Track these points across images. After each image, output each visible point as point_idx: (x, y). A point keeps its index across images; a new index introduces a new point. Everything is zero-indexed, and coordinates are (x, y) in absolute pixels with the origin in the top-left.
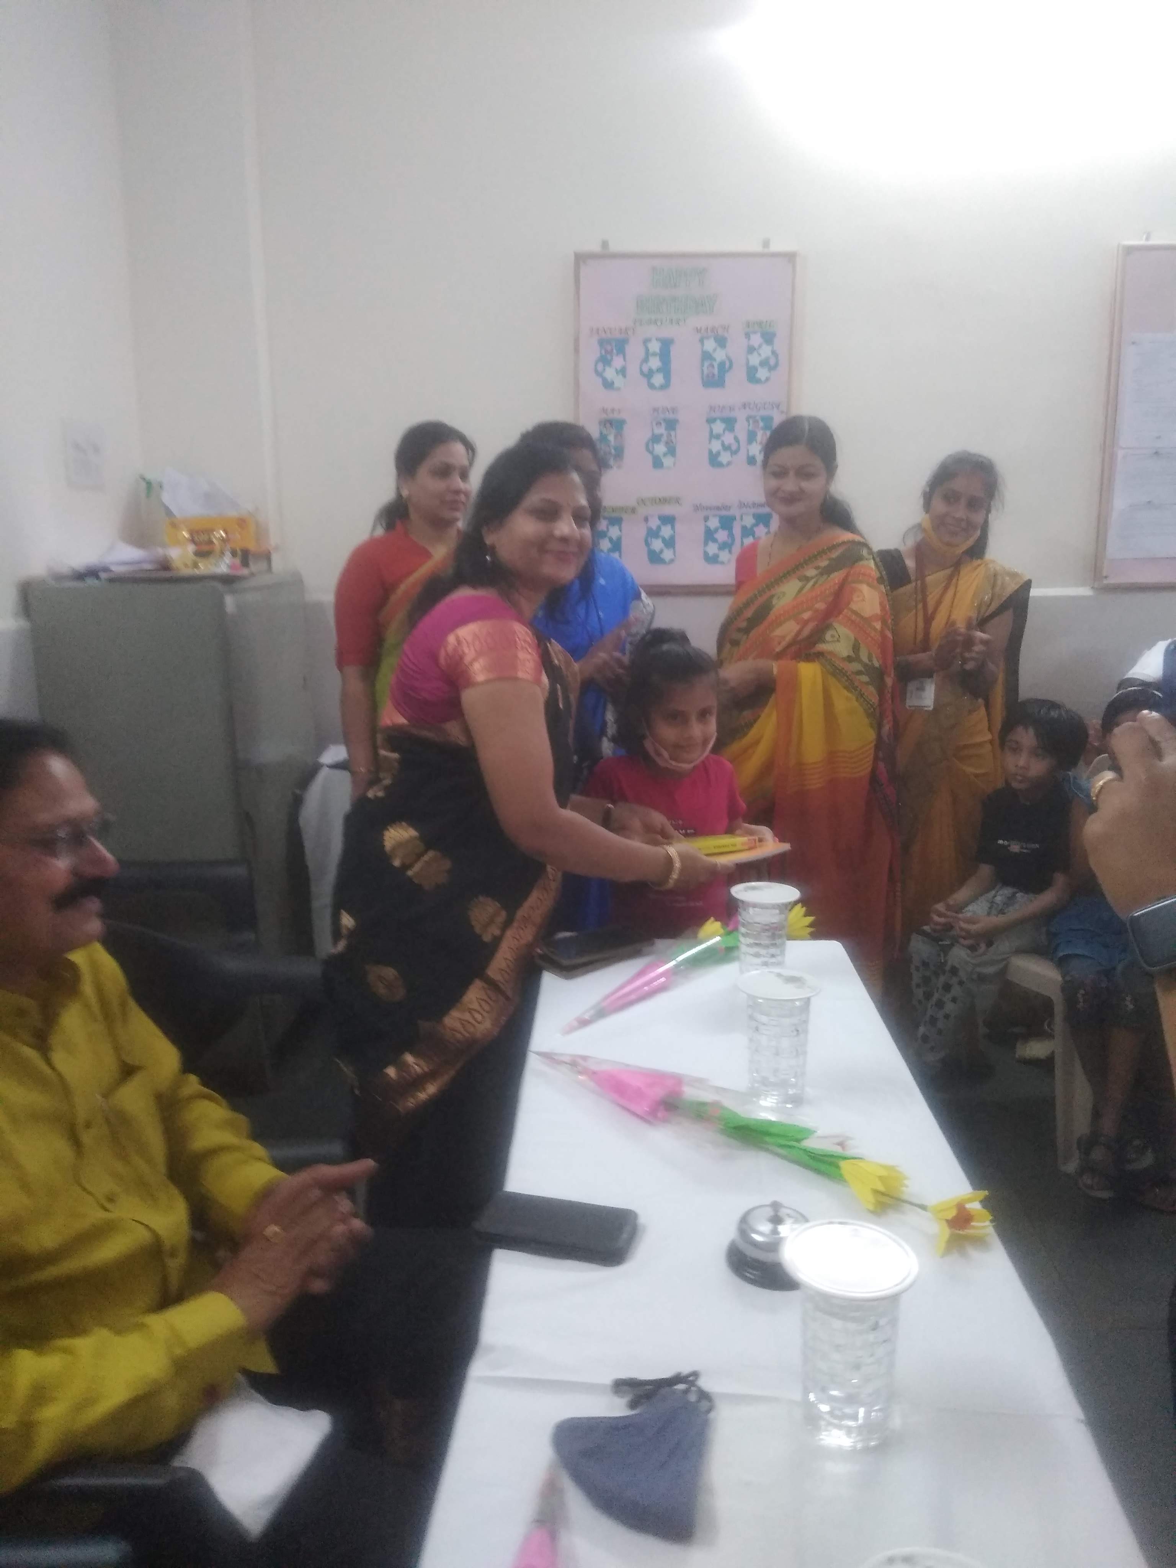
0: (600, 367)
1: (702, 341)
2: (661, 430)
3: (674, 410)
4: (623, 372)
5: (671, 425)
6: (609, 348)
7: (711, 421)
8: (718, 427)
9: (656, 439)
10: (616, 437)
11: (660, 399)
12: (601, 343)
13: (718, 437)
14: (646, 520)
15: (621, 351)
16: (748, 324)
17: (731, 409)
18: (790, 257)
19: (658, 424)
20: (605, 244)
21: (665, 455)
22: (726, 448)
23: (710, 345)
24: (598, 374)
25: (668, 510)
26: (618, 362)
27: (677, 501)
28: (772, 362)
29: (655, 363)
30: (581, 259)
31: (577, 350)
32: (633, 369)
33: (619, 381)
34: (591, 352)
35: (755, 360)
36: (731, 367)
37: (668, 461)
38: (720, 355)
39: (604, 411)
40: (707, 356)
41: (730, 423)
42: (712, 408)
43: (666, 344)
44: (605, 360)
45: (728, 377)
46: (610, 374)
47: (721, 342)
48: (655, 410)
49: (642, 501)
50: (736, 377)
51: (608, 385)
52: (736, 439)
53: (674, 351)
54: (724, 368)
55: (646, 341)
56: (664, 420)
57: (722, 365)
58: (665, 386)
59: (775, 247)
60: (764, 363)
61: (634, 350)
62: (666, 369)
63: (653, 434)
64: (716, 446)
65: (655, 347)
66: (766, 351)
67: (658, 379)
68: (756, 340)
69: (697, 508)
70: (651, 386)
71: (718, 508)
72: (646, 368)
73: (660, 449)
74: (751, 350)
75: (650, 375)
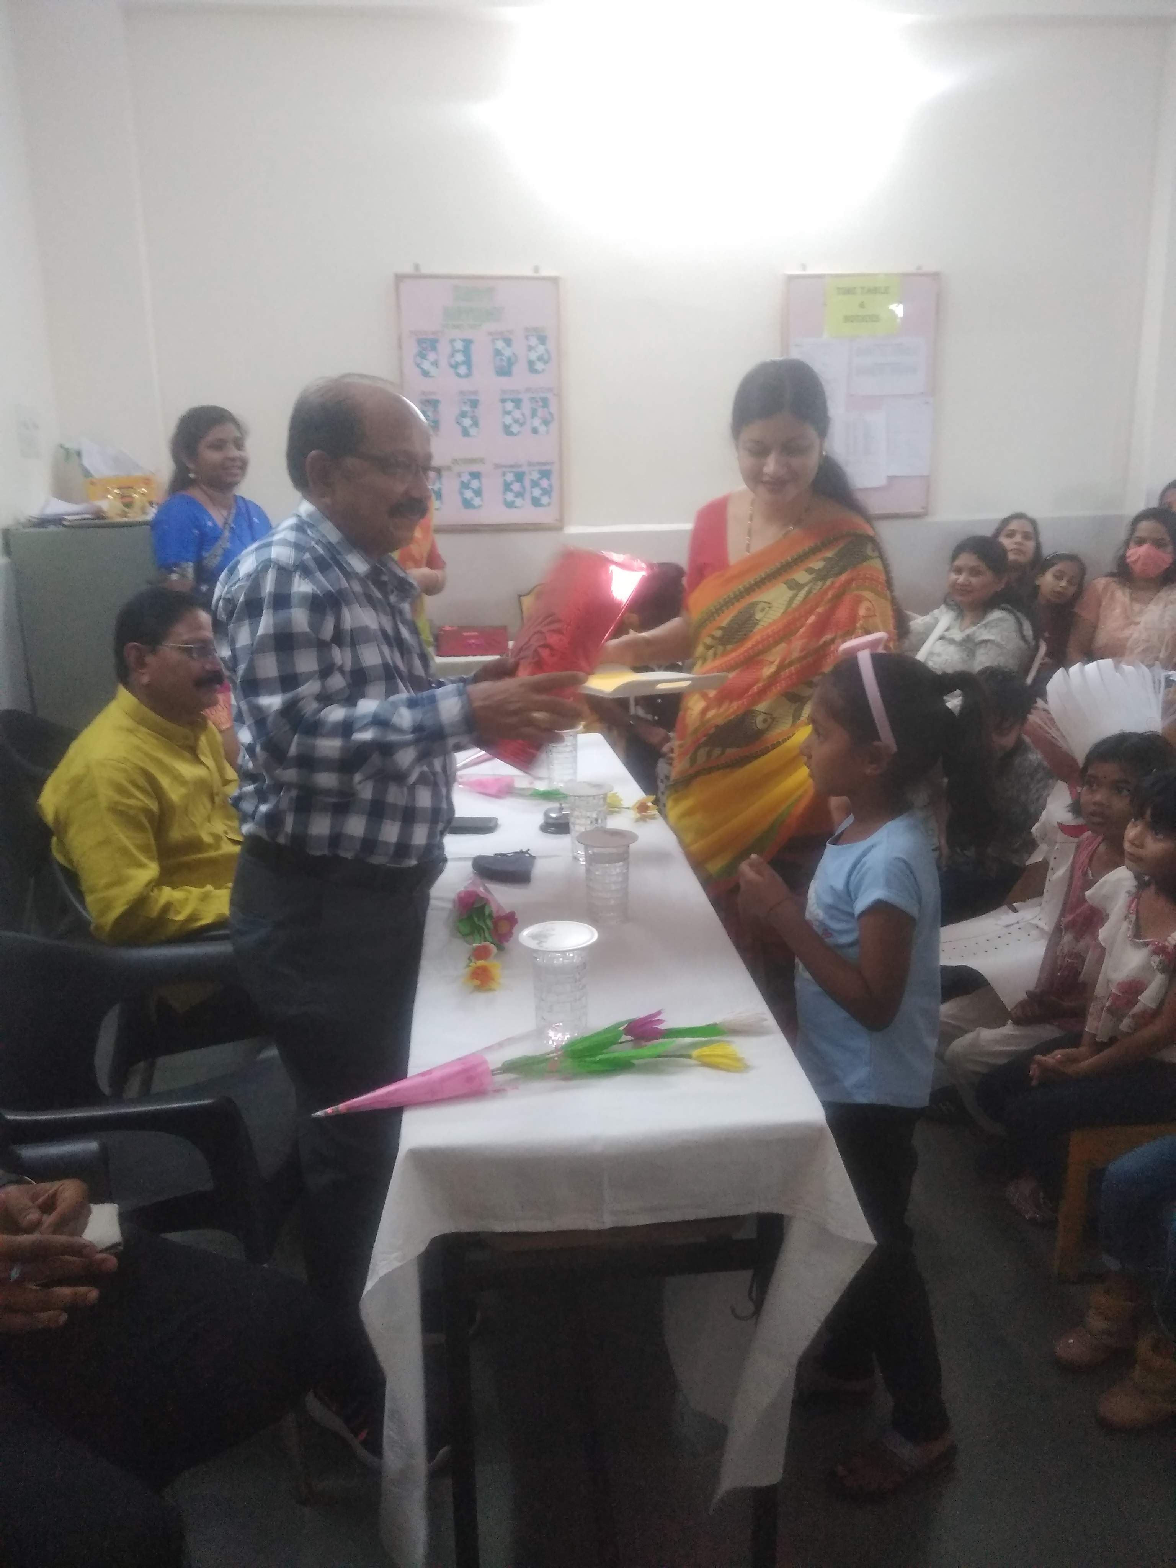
0: (419, 360)
2: (467, 408)
3: (475, 393)
4: (435, 364)
5: (474, 404)
6: (424, 345)
7: (503, 401)
8: (510, 406)
9: (463, 414)
10: (433, 413)
11: (465, 385)
12: (420, 342)
13: (509, 413)
14: (459, 475)
15: (434, 349)
16: (527, 329)
17: (518, 392)
18: (555, 281)
19: (465, 403)
20: (417, 267)
21: (471, 426)
22: (516, 421)
23: (500, 344)
24: (418, 365)
25: (475, 468)
26: (432, 356)
27: (482, 461)
28: (546, 357)
29: (459, 357)
30: (399, 278)
31: (400, 347)
32: (443, 362)
33: (433, 371)
34: (411, 348)
35: (533, 356)
36: (516, 361)
37: (473, 431)
38: (507, 352)
39: (424, 393)
40: (497, 353)
41: (517, 403)
42: (504, 392)
43: (468, 343)
44: (422, 355)
45: (515, 369)
46: (426, 365)
47: (508, 342)
48: (462, 393)
49: (456, 461)
50: (520, 368)
51: (426, 374)
52: (523, 415)
53: (474, 348)
54: (511, 362)
55: (452, 341)
56: (469, 400)
57: (509, 359)
58: (468, 375)
59: (544, 273)
60: (540, 358)
61: (444, 348)
62: (468, 363)
63: (461, 411)
64: (508, 420)
65: (459, 345)
66: (541, 349)
67: (463, 370)
68: (534, 341)
69: (497, 466)
70: (459, 375)
71: (512, 466)
72: (453, 361)
73: (467, 422)
74: (530, 349)
75: (456, 366)
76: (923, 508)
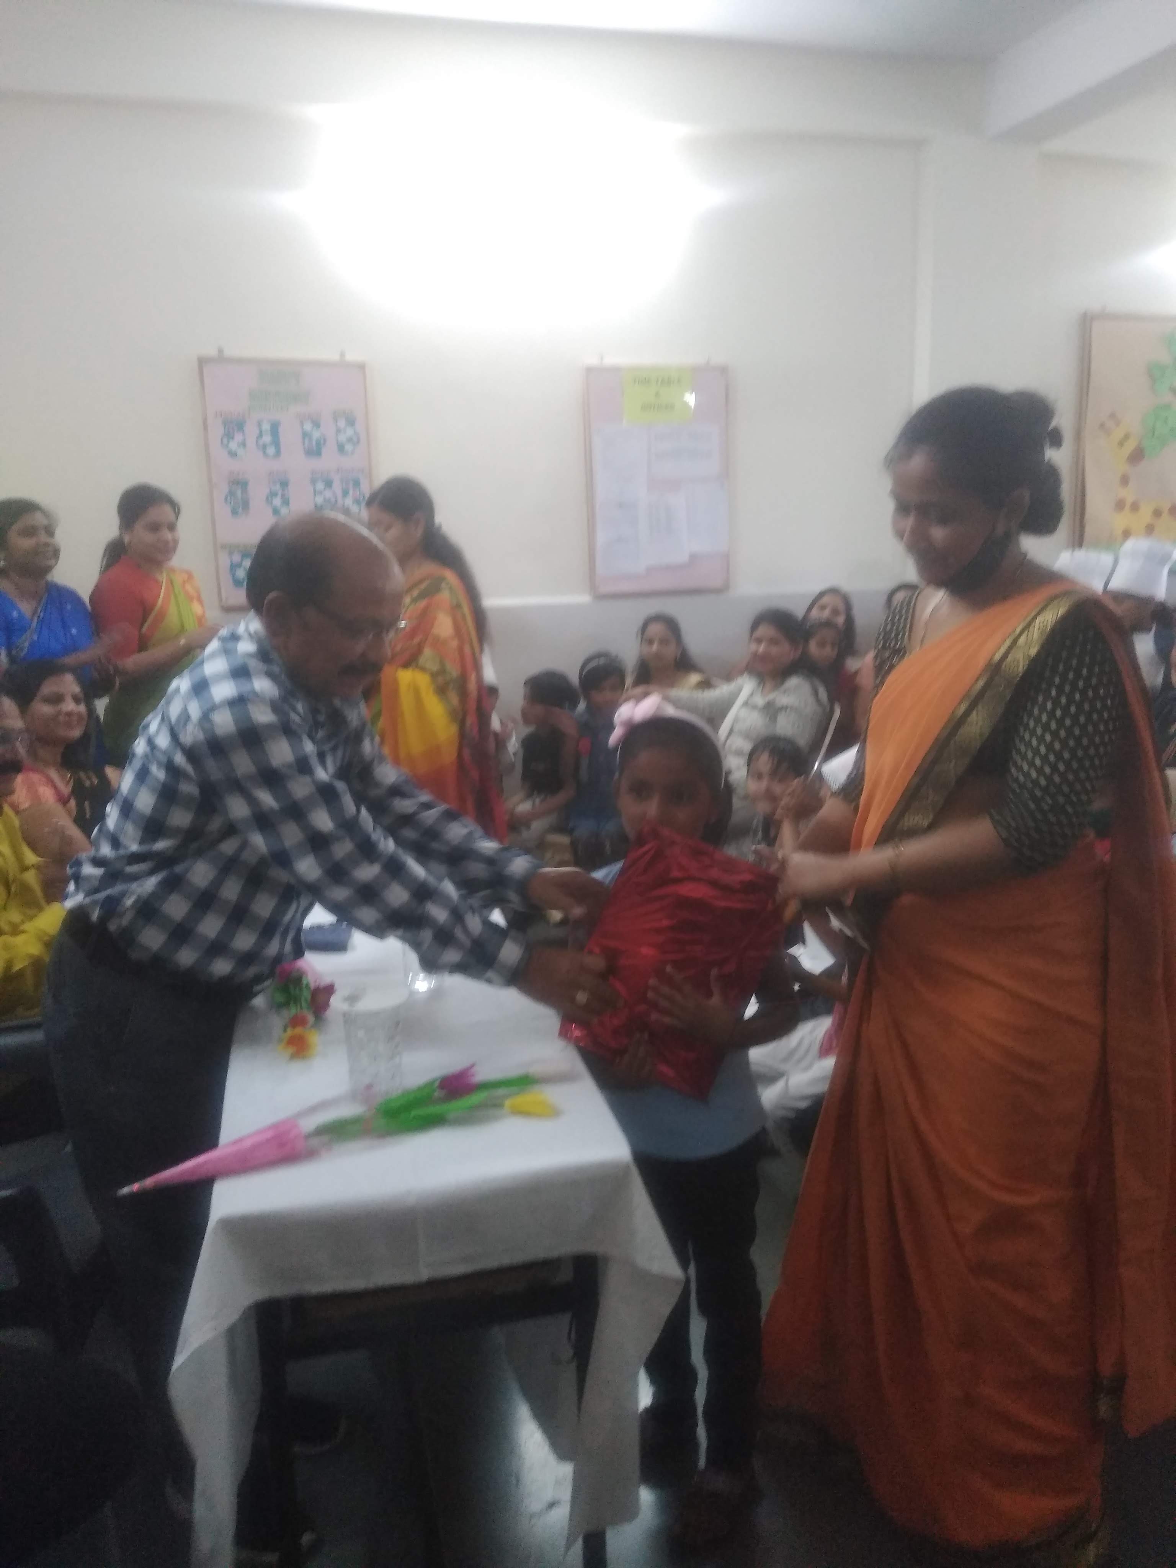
0: (225, 440)
2: (277, 488)
3: (285, 473)
4: (243, 445)
5: (284, 484)
6: (231, 427)
7: (314, 481)
8: (320, 486)
9: (273, 494)
10: (242, 493)
11: (274, 465)
12: (226, 423)
13: (321, 493)
15: (241, 430)
16: (335, 412)
17: (328, 472)
18: (361, 366)
19: (274, 483)
20: (220, 351)
21: (280, 506)
22: (327, 502)
23: (308, 427)
24: (224, 446)
26: (238, 437)
28: (355, 439)
29: (267, 439)
30: (203, 362)
31: (205, 428)
32: (251, 442)
33: (240, 452)
34: (217, 430)
35: (342, 438)
36: (325, 442)
37: (283, 511)
38: (316, 435)
39: (231, 473)
40: (305, 435)
41: (329, 484)
42: (313, 472)
43: (275, 424)
44: (228, 435)
45: (324, 451)
46: (233, 445)
47: (317, 424)
48: (271, 473)
50: (329, 450)
51: (233, 454)
52: (333, 495)
53: (280, 429)
54: (320, 444)
55: (259, 423)
56: (279, 480)
57: (318, 441)
58: (277, 456)
59: (350, 357)
60: (350, 440)
61: (251, 430)
62: (276, 443)
63: (271, 492)
64: (319, 500)
65: (266, 427)
66: (350, 432)
67: (271, 451)
68: (342, 423)
70: (266, 456)
72: (261, 442)
73: (277, 501)
74: (338, 431)
75: (264, 447)
76: (723, 583)
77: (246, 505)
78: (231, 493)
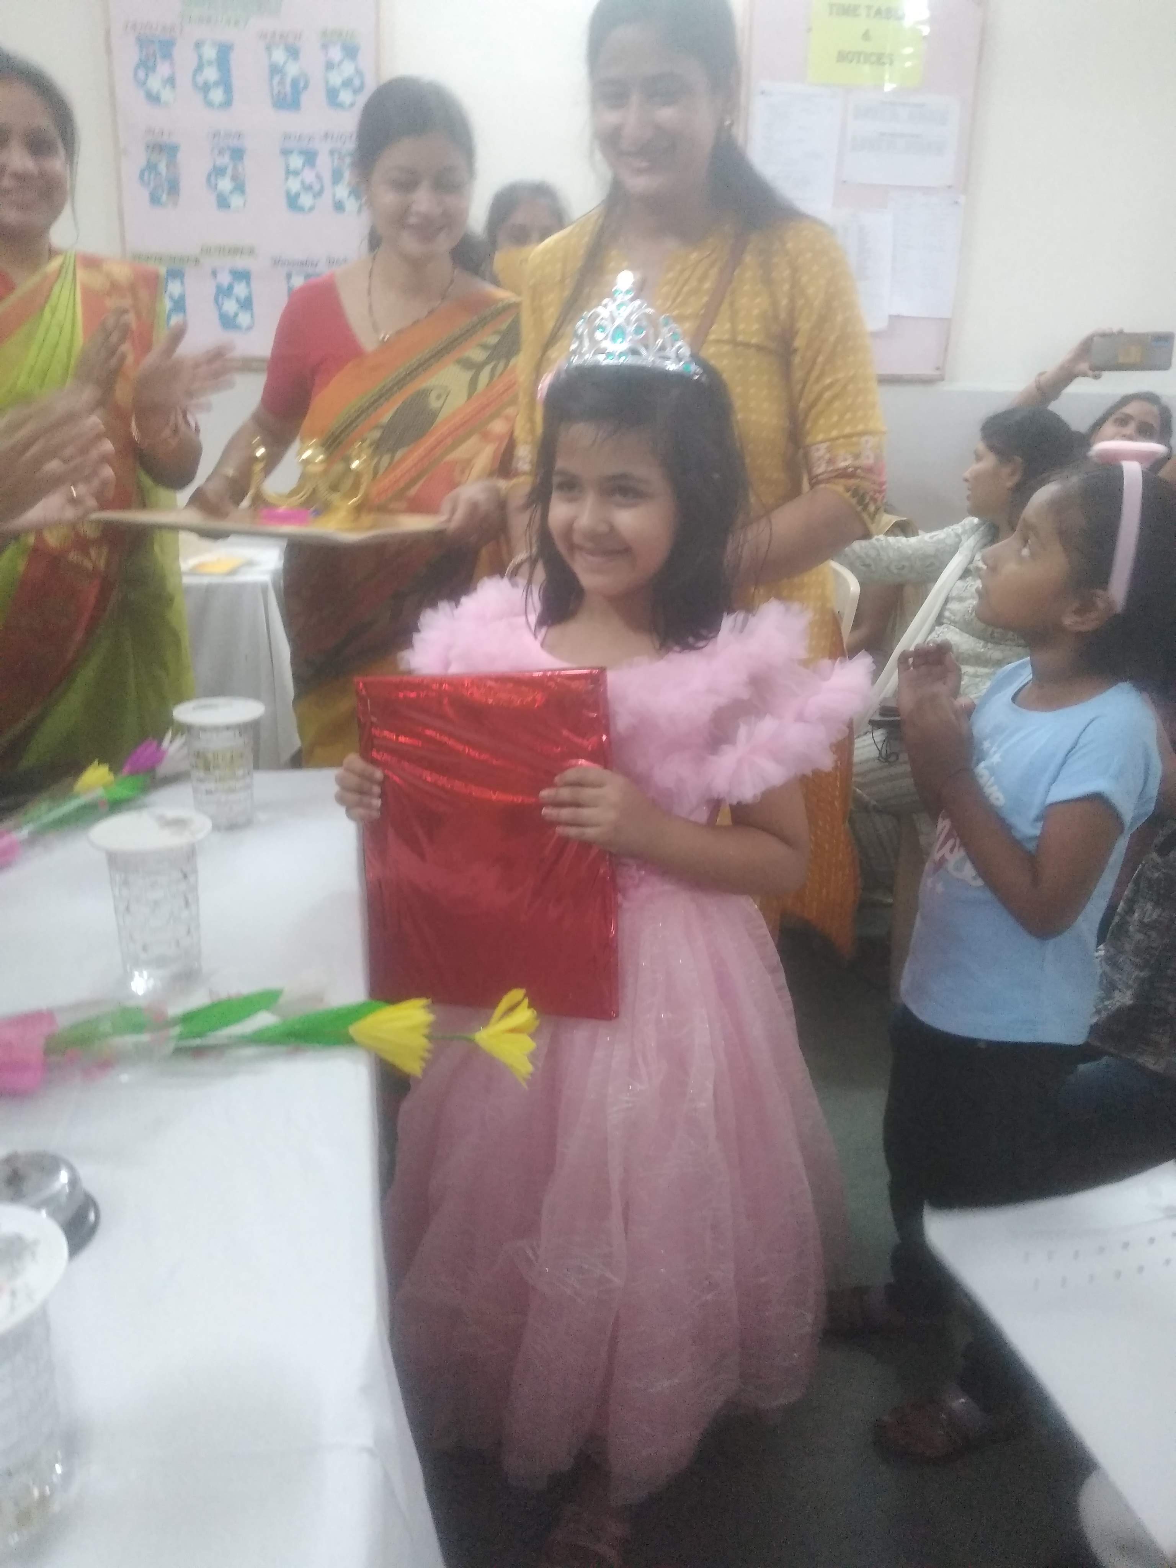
0: (141, 74)
1: (269, 49)
3: (239, 136)
4: (171, 82)
5: (238, 154)
6: (150, 49)
7: (286, 153)
8: (296, 162)
9: (219, 171)
10: (168, 166)
11: (221, 121)
12: (143, 42)
13: (296, 173)
14: (214, 274)
15: (167, 54)
16: (324, 33)
17: (311, 139)
19: (221, 153)
21: (231, 192)
22: (308, 188)
23: (279, 56)
24: (139, 83)
25: (241, 263)
26: (163, 69)
27: (251, 252)
28: (357, 82)
29: (211, 74)
31: (108, 51)
32: (184, 79)
33: (166, 95)
34: (127, 54)
35: (335, 79)
36: (306, 87)
37: (236, 201)
38: (292, 70)
39: (151, 131)
40: (275, 70)
41: (310, 157)
42: (287, 137)
43: (224, 50)
44: (146, 65)
45: (305, 98)
46: (155, 83)
47: (294, 53)
48: (216, 135)
49: (207, 251)
50: (313, 99)
51: (153, 98)
52: (319, 177)
53: (235, 58)
54: (298, 87)
55: (198, 45)
56: (228, 147)
57: (295, 83)
58: (228, 103)
60: (346, 85)
61: (184, 55)
62: (226, 82)
63: (214, 167)
64: (294, 185)
65: (210, 53)
67: (217, 95)
68: (336, 54)
69: (277, 262)
70: (209, 104)
71: (304, 264)
72: (200, 80)
73: (225, 184)
74: (330, 66)
75: (206, 88)
76: (938, 369)
77: (174, 188)
78: (151, 167)
